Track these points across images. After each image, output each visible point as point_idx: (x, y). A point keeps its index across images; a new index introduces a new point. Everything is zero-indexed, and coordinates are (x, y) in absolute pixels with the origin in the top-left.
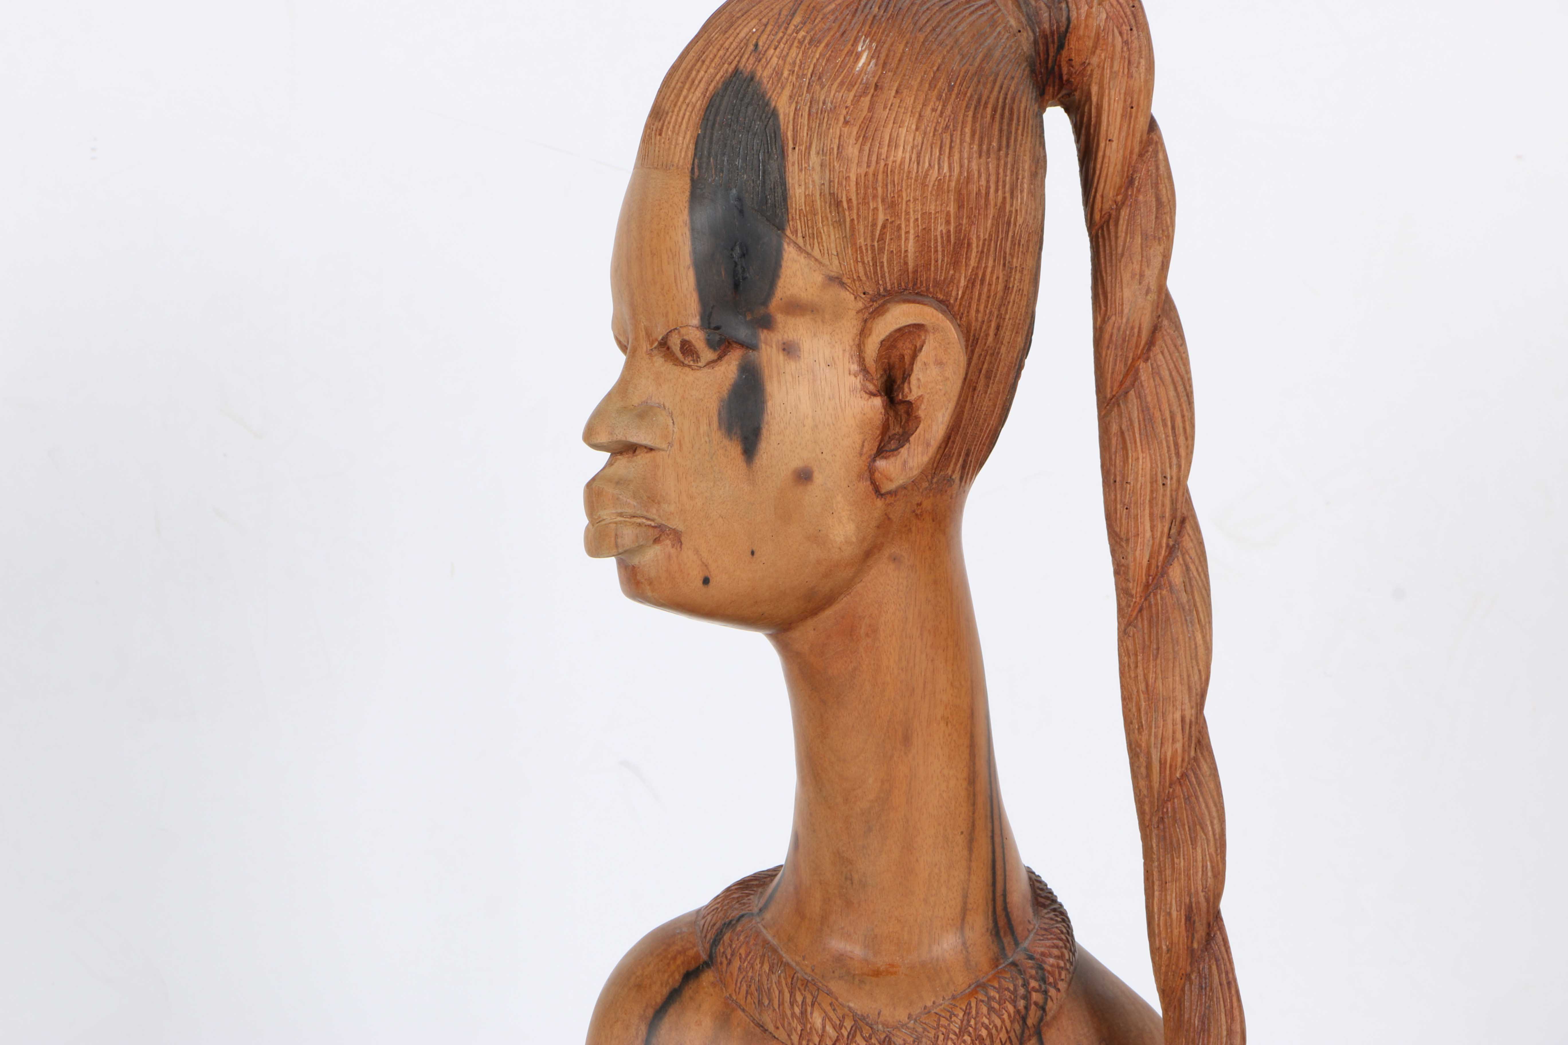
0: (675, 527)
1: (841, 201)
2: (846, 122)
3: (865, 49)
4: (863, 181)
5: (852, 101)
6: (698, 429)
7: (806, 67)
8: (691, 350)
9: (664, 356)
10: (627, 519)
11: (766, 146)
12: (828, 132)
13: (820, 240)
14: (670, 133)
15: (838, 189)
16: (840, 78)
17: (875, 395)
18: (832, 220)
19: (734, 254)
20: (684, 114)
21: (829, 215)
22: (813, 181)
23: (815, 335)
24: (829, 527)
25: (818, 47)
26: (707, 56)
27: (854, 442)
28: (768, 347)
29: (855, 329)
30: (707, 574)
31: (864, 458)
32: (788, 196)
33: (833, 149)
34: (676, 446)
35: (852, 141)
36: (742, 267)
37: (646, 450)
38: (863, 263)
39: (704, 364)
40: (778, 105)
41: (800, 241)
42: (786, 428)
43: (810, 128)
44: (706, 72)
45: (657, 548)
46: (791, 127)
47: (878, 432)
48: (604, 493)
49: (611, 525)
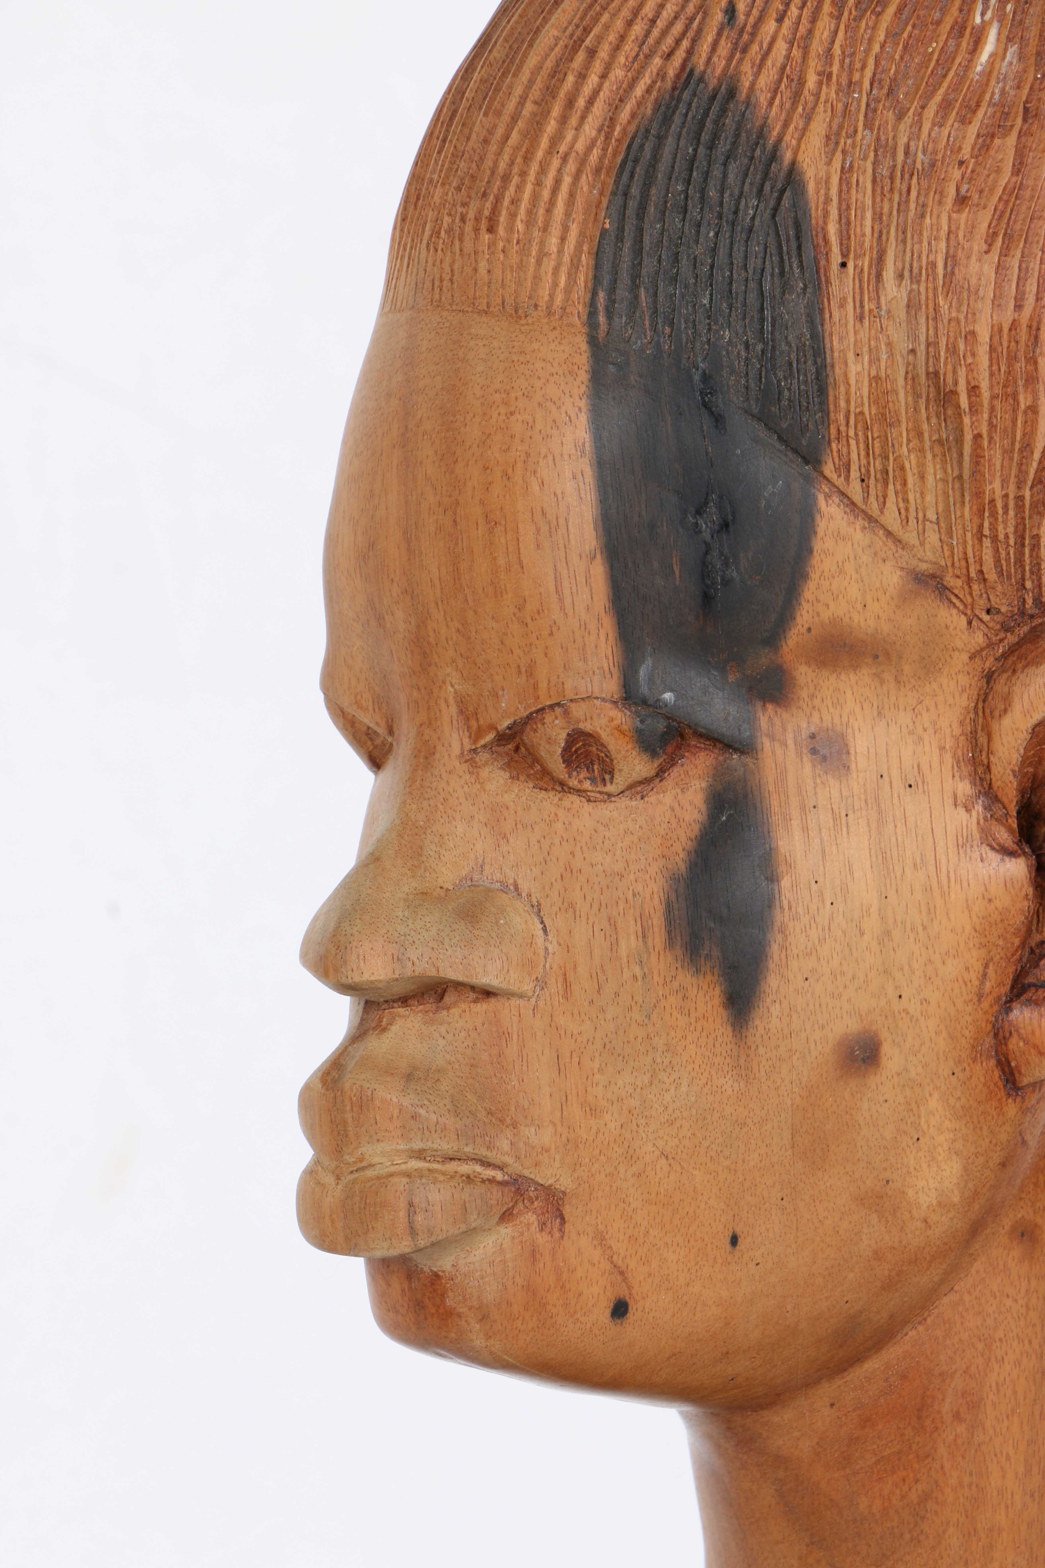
0: (551, 1181)
1: (954, 393)
2: (962, 201)
3: (990, 23)
4: (1005, 344)
5: (973, 149)
6: (614, 946)
7: (858, 65)
8: (588, 754)
9: (508, 766)
10: (435, 1166)
11: (776, 259)
12: (921, 224)
13: (899, 487)
14: (520, 226)
15: (946, 364)
16: (941, 91)
17: (1011, 854)
18: (930, 437)
19: (701, 522)
20: (558, 182)
21: (925, 427)
22: (889, 344)
23: (879, 713)
24: (909, 1173)
25: (879, 14)
26: (599, 39)
27: (967, 969)
28: (777, 745)
29: (965, 696)
30: (623, 1293)
31: (985, 1005)
32: (831, 380)
33: (934, 265)
34: (555, 986)
35: (978, 245)
36: (721, 554)
37: (472, 996)
38: (995, 539)
39: (621, 788)
40: (800, 158)
41: (855, 490)
42: (822, 941)
43: (878, 217)
44: (604, 76)
45: (505, 1232)
46: (834, 213)
47: (1017, 942)
48: (377, 1103)
49: (395, 1179)
